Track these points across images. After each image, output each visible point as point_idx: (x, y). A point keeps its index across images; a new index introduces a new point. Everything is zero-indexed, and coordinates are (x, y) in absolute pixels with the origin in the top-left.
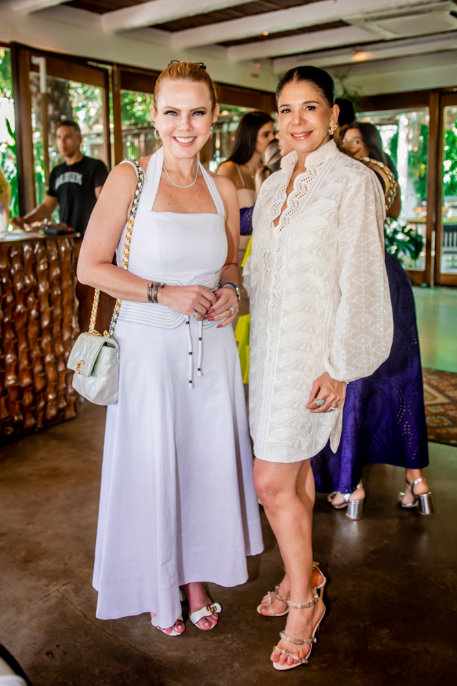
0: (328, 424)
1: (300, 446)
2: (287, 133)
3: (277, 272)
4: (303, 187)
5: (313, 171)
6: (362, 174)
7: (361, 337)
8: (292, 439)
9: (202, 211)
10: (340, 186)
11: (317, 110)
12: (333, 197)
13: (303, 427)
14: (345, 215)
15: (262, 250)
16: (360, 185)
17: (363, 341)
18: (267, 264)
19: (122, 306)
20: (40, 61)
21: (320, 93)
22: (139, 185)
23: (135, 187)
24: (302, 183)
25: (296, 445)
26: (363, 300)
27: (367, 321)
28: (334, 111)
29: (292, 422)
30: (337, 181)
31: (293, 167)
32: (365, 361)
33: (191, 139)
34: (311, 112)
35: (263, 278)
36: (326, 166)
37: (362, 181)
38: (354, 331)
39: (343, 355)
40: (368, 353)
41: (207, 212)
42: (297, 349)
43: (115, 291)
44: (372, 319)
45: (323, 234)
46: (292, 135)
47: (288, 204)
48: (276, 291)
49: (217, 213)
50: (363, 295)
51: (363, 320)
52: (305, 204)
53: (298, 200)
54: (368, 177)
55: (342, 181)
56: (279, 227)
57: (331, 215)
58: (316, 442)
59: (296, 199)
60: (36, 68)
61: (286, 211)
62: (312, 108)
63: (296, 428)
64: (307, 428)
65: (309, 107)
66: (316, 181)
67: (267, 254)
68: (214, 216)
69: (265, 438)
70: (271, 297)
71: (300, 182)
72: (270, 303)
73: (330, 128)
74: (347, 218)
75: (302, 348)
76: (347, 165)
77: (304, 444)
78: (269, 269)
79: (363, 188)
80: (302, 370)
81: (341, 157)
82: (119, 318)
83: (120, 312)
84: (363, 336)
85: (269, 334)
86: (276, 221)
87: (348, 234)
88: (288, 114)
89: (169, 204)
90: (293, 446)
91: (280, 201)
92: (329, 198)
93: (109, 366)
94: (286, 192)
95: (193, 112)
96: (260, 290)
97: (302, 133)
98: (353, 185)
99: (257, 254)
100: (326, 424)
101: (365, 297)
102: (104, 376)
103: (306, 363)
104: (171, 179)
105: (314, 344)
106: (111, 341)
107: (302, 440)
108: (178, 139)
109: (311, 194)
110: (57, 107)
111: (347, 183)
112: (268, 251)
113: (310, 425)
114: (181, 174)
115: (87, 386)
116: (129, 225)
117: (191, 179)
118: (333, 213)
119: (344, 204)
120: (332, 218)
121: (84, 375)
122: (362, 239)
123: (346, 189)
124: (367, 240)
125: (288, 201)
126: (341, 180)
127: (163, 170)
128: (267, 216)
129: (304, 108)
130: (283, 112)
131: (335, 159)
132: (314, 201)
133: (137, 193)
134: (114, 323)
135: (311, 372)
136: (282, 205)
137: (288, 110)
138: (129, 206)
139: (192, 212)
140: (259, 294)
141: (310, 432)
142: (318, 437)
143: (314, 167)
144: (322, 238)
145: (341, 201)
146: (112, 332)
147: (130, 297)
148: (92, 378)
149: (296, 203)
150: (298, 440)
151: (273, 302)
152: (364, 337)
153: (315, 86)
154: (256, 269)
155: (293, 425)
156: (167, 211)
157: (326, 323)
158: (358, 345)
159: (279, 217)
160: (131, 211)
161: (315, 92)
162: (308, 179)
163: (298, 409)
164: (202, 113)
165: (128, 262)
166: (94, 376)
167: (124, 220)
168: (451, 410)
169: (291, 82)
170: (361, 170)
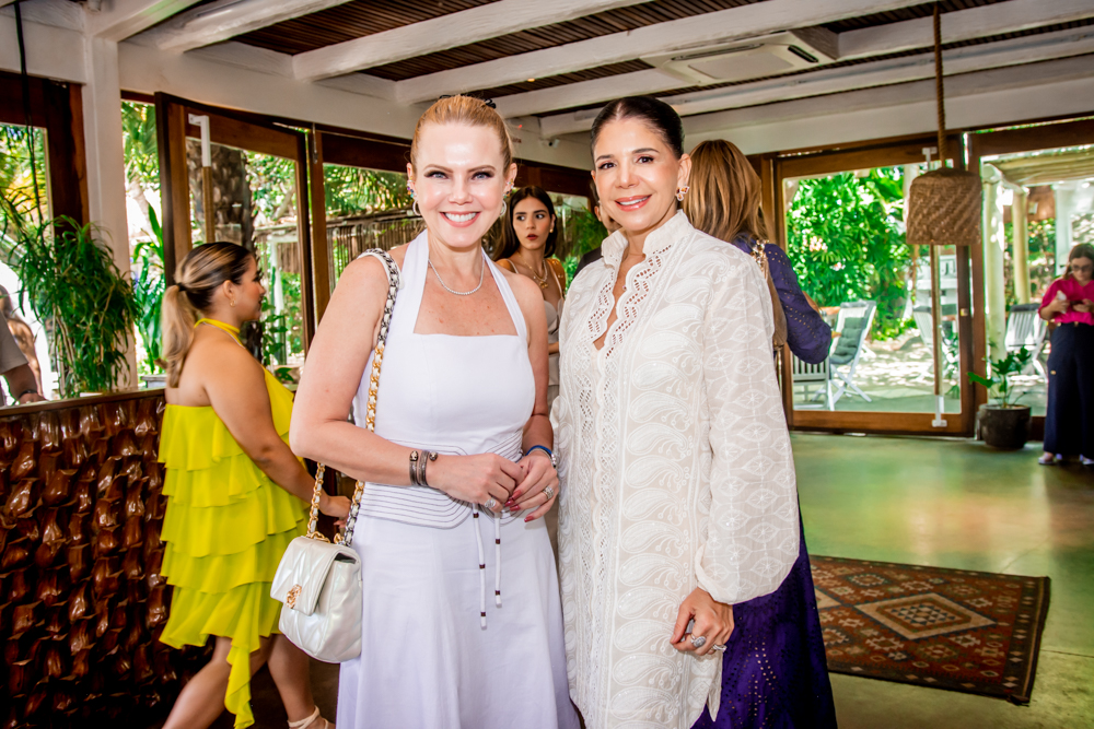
0: (706, 674)
1: (664, 718)
2: (610, 200)
3: (607, 424)
4: (641, 286)
5: (654, 260)
6: (738, 262)
7: (761, 527)
8: (651, 707)
9: (493, 332)
10: (705, 282)
11: (655, 161)
12: (695, 299)
13: (667, 683)
14: (714, 328)
15: (578, 388)
16: (736, 280)
17: (763, 532)
18: (586, 410)
19: (365, 491)
20: (202, 121)
21: (659, 135)
22: (393, 290)
23: (386, 293)
24: (639, 280)
25: (658, 717)
26: (760, 465)
27: (769, 500)
28: (683, 164)
29: (649, 677)
30: (698, 274)
31: (622, 253)
32: (768, 566)
33: (470, 216)
34: (646, 165)
35: (579, 435)
36: (676, 251)
37: (739, 274)
38: (749, 518)
39: (734, 560)
40: (771, 554)
41: (501, 333)
42: (651, 549)
43: (354, 467)
44: (777, 496)
45: (681, 360)
46: (618, 203)
47: (618, 313)
48: (607, 455)
49: (516, 334)
50: (760, 456)
51: (762, 498)
52: (647, 311)
53: (633, 305)
54: (747, 268)
55: (706, 275)
56: (604, 350)
57: (691, 330)
58: (689, 706)
59: (631, 305)
60: (195, 131)
61: (616, 324)
62: (647, 159)
63: (656, 685)
64: (673, 684)
65: (643, 158)
66: (662, 275)
67: (586, 395)
68: (512, 338)
69: (604, 706)
70: (598, 465)
71: (635, 278)
72: (597, 474)
73: (678, 191)
74: (717, 332)
75: (658, 548)
76: (712, 249)
77: (670, 713)
78: (589, 419)
79: (741, 284)
80: (662, 584)
81: (698, 237)
82: (360, 511)
83: (362, 502)
84: (763, 524)
85: (597, 526)
86: (599, 343)
87: (721, 359)
88: (611, 169)
89: (441, 322)
90: (652, 718)
91: (603, 307)
92: (688, 301)
93: (345, 596)
94: (614, 293)
95: (473, 173)
96: (574, 454)
97: (634, 198)
98: (725, 280)
99: (569, 395)
100: (702, 674)
101: (763, 460)
102: (337, 612)
103: (665, 574)
104: (443, 281)
105: (678, 540)
106: (347, 551)
107: (668, 705)
108: (449, 216)
109: (655, 296)
110: (226, 190)
111: (715, 277)
112: (587, 389)
113: (678, 678)
114: (457, 272)
115: (306, 629)
116: (375, 357)
117: (473, 280)
118: (696, 326)
119: (712, 309)
120: (694, 334)
121: (301, 612)
122: (748, 366)
123: (715, 287)
124: (756, 367)
125: (618, 308)
126: (704, 272)
127: (430, 267)
128: (584, 332)
129: (636, 160)
130: (602, 167)
131: (689, 241)
132: (660, 308)
133: (389, 303)
134: (353, 521)
135: (675, 587)
136: (608, 314)
137: (610, 165)
138: (375, 326)
139: (478, 334)
140: (574, 461)
141: (678, 692)
142: (690, 698)
143: (656, 253)
144: (679, 367)
145: (707, 306)
146: (349, 536)
147: (380, 477)
148: (315, 616)
149: (630, 311)
150: (661, 707)
151: (602, 474)
152: (765, 527)
153: (651, 125)
154: (568, 420)
155: (651, 681)
156: (438, 332)
157: (692, 504)
158: (757, 540)
159: (605, 335)
160: (380, 334)
161: (651, 135)
162: (648, 273)
163: (658, 651)
164: (488, 175)
165: (374, 418)
166: (320, 611)
167: (368, 348)
168: (844, 618)
169: (612, 121)
170: (736, 257)
